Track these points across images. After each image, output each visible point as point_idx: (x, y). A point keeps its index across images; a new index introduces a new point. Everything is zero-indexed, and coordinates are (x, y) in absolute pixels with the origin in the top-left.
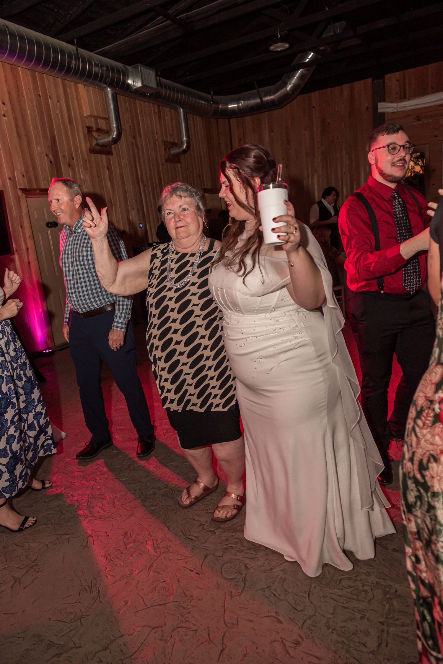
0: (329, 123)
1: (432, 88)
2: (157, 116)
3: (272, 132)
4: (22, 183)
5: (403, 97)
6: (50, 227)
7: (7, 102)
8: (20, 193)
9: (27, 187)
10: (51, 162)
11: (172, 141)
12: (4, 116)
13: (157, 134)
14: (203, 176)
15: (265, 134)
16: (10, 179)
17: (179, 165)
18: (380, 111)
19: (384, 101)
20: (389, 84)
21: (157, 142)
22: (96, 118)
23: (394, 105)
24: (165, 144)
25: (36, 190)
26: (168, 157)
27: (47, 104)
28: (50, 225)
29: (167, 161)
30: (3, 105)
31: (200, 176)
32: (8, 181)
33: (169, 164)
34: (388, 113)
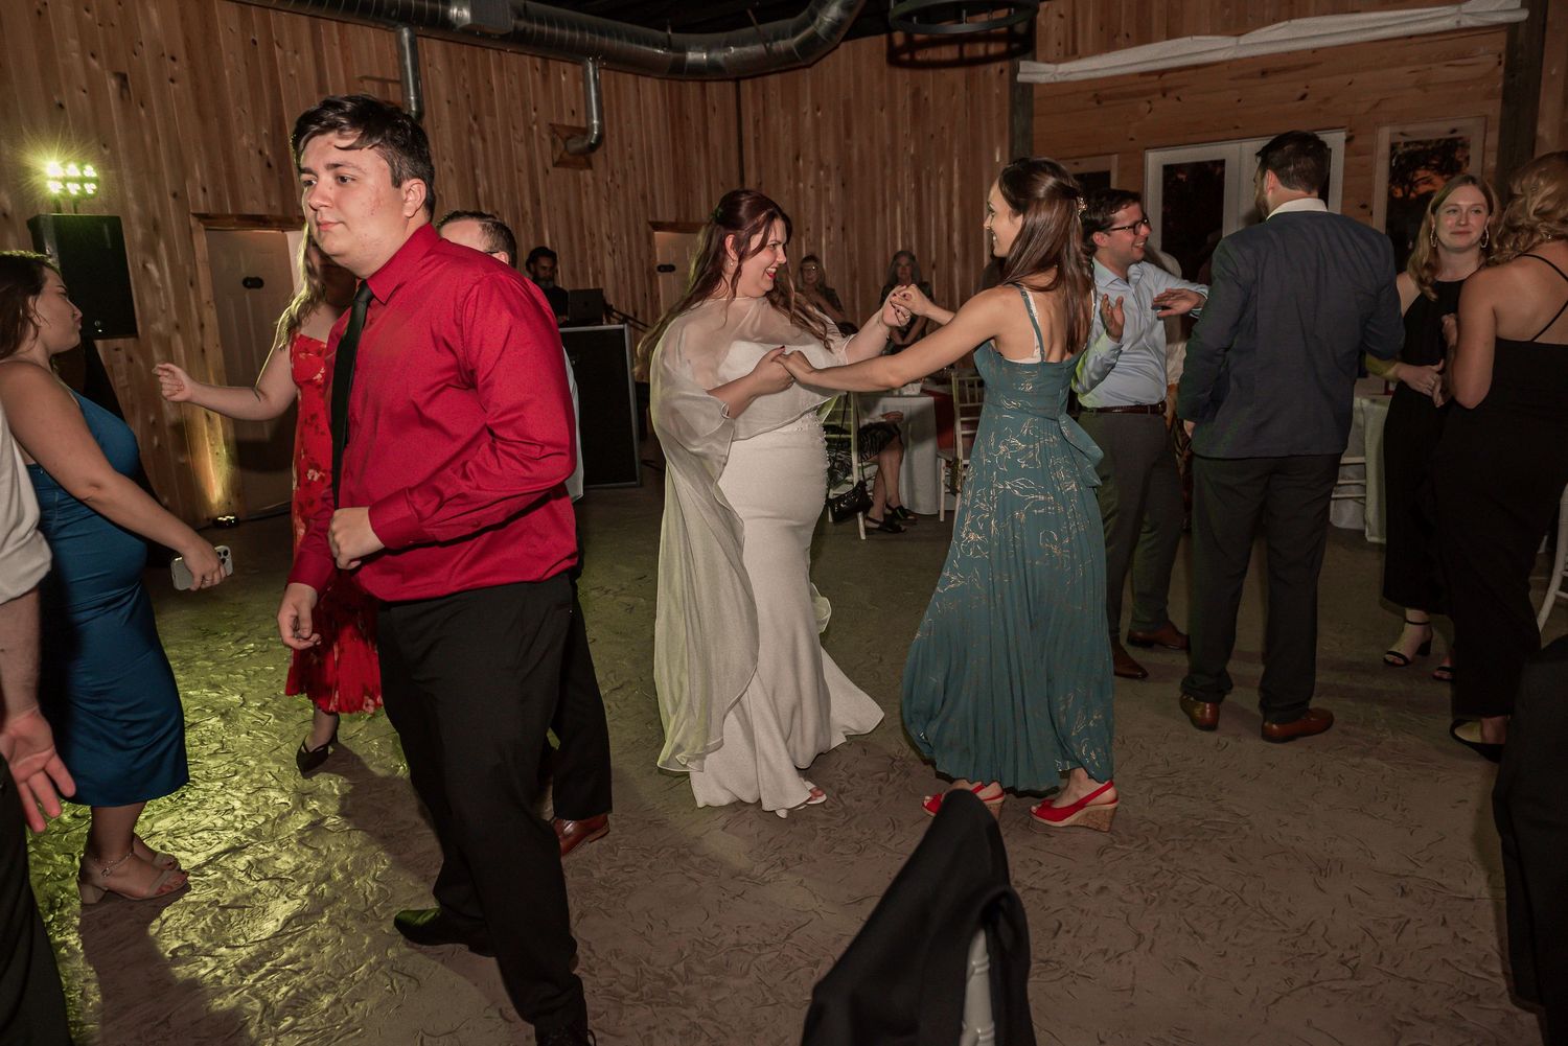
0: (926, 99)
1: (1128, 35)
2: (538, 76)
3: (818, 110)
4: (202, 203)
5: (1072, 53)
6: (249, 287)
7: (181, 54)
8: (193, 221)
9: (212, 210)
10: (269, 165)
11: (575, 124)
12: (172, 81)
13: (535, 110)
14: (653, 196)
15: (805, 113)
16: (175, 195)
17: (589, 173)
18: (1020, 78)
19: (1034, 59)
20: (1043, 23)
21: (535, 128)
22: (384, 82)
23: (1050, 67)
24: (554, 131)
25: (232, 216)
26: (561, 156)
27: (271, 58)
28: (249, 283)
29: (556, 165)
30: (172, 62)
31: (644, 197)
32: (171, 200)
33: (560, 170)
34: (1038, 84)
